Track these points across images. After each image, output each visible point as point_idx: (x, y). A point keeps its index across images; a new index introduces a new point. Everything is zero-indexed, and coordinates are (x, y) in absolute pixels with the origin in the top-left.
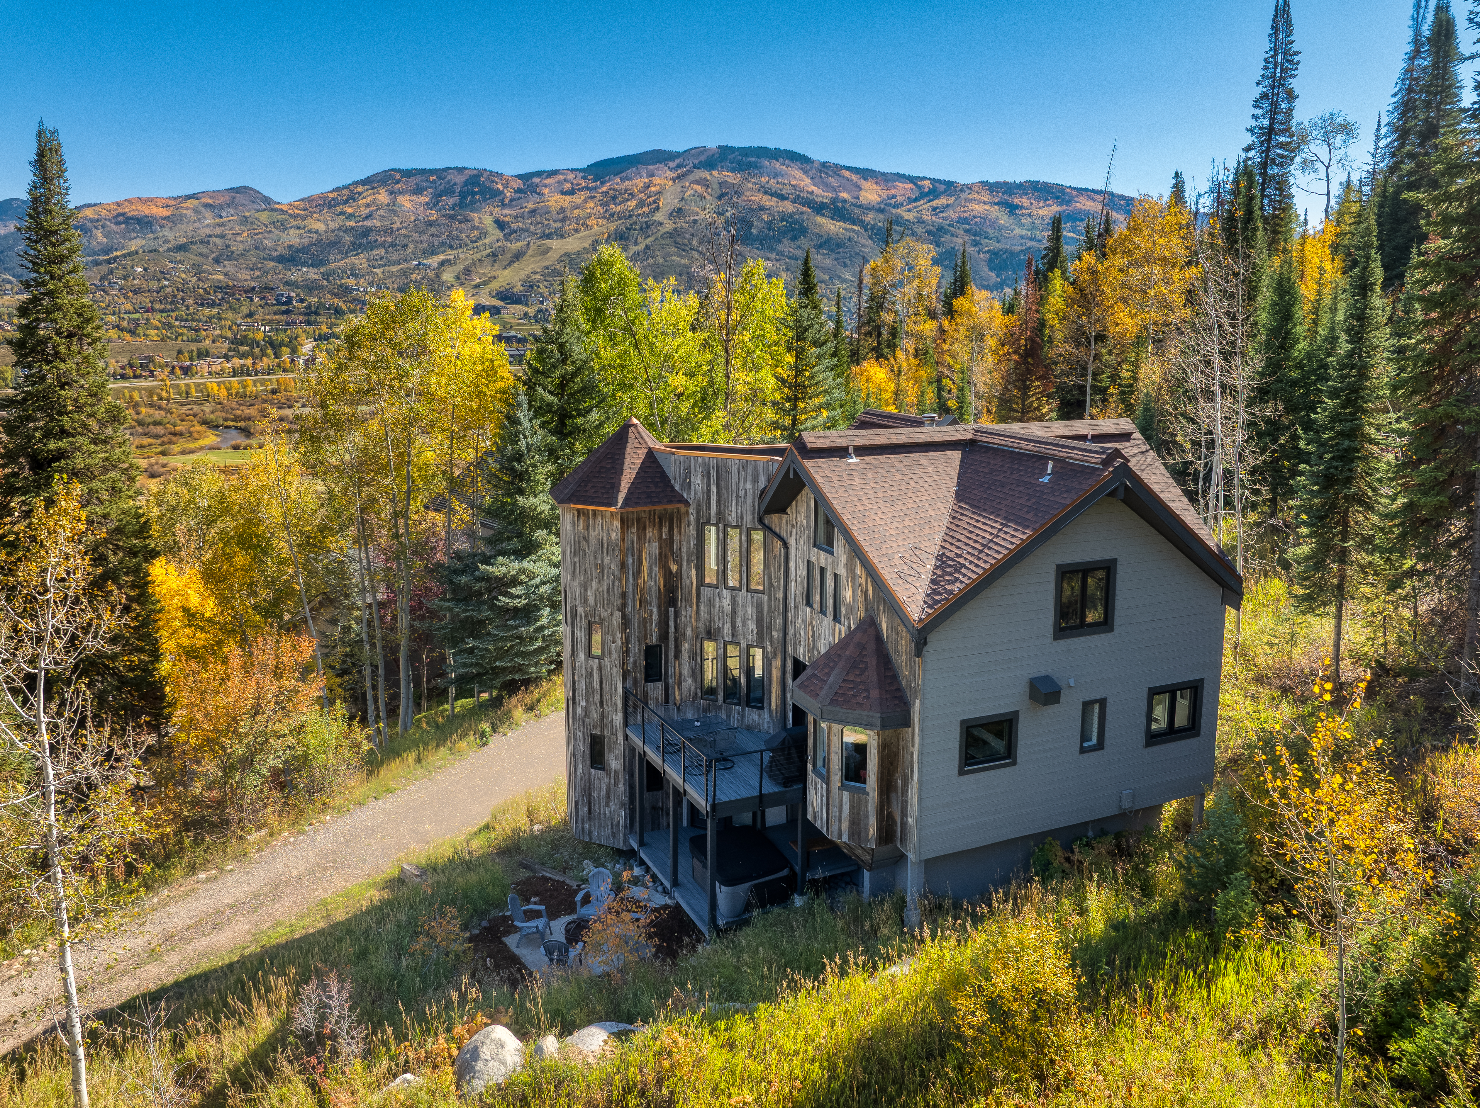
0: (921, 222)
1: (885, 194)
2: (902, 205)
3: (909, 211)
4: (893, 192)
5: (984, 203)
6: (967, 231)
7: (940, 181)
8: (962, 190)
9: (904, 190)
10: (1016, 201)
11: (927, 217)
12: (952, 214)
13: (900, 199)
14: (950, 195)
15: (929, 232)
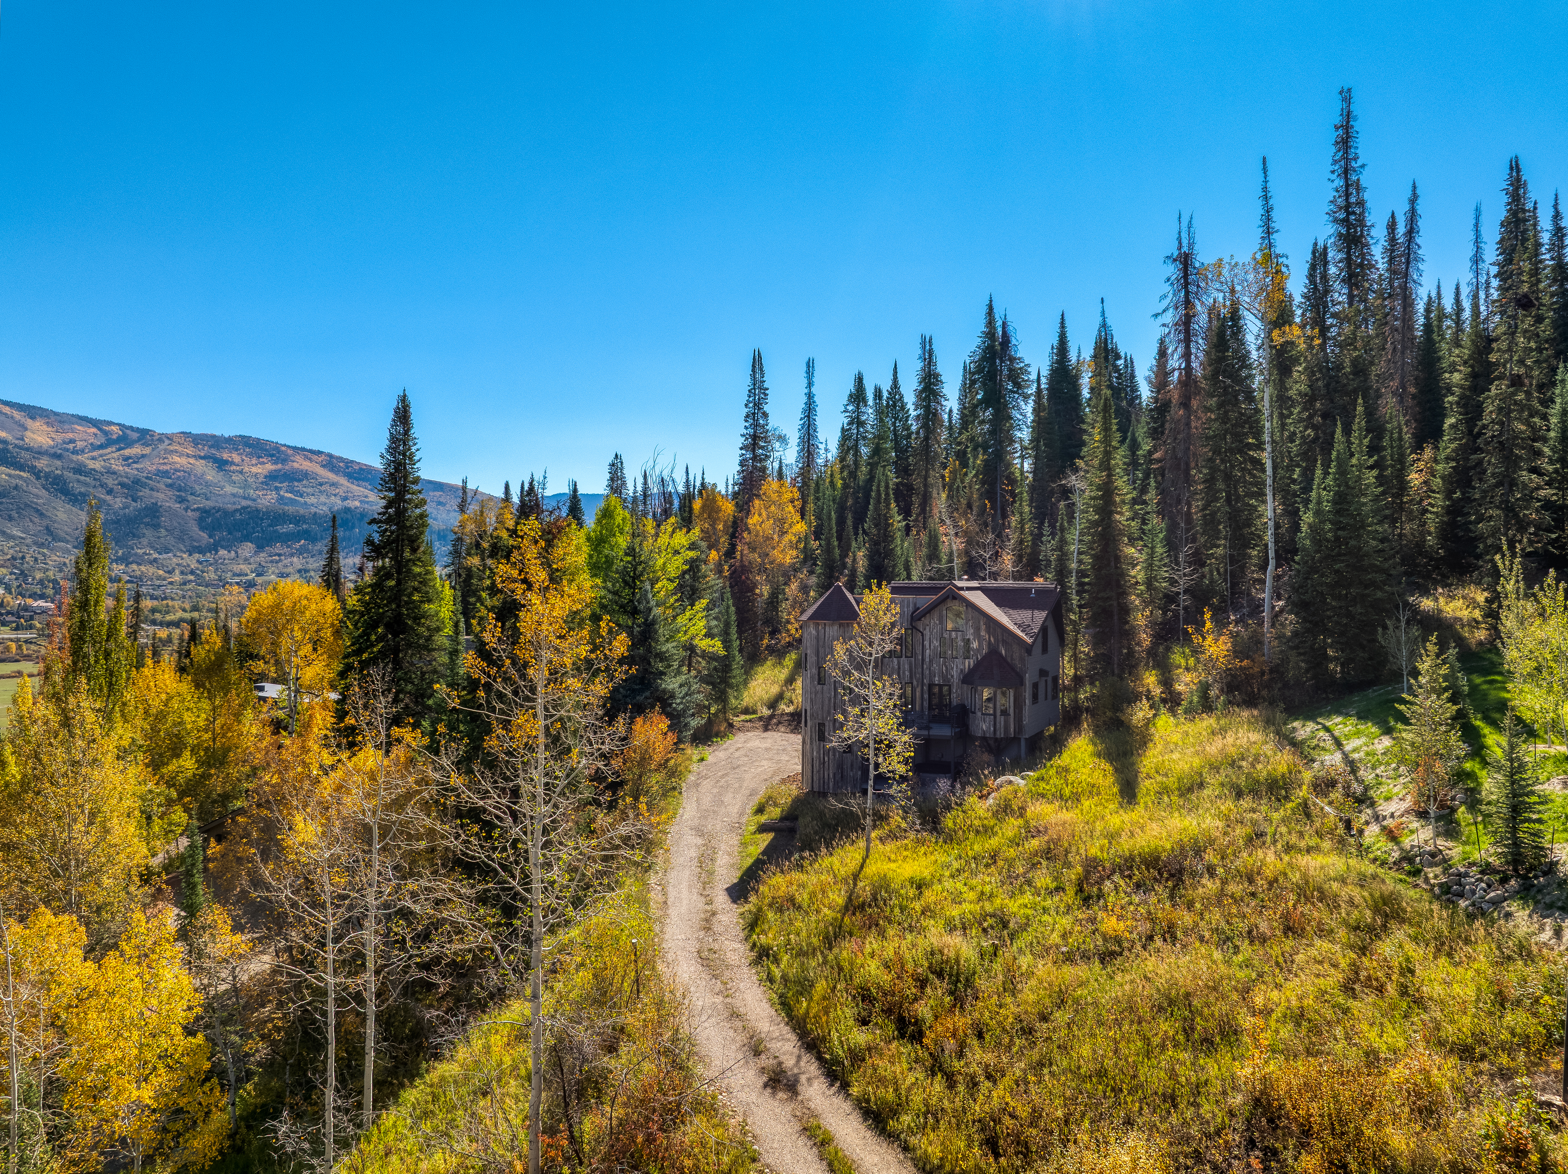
0: (111, 472)
1: (59, 438)
2: (82, 451)
3: (93, 458)
4: (71, 435)
5: (188, 456)
6: (170, 486)
7: (131, 428)
8: (160, 440)
9: (84, 435)
10: (225, 456)
11: (118, 466)
12: (149, 466)
13: (80, 444)
14: (146, 445)
15: (123, 485)
